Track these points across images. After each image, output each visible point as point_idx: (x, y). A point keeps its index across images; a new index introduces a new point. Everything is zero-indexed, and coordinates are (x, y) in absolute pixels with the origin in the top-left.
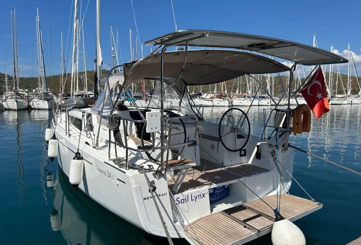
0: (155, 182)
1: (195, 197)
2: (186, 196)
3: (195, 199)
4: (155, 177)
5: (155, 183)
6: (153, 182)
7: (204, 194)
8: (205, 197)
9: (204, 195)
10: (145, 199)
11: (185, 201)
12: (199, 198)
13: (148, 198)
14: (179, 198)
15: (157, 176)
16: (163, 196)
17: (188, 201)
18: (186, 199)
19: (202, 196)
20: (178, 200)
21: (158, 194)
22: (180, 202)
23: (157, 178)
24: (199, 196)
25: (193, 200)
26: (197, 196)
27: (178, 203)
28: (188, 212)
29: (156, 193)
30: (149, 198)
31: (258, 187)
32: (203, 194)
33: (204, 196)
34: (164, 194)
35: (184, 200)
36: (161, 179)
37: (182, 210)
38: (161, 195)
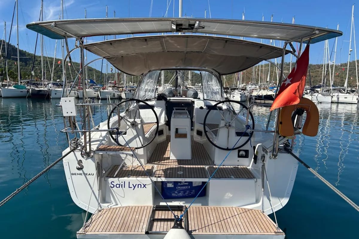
0: (82, 161)
1: (133, 185)
2: (122, 182)
3: (134, 188)
4: (83, 157)
5: (83, 163)
6: (81, 161)
7: (145, 184)
8: (146, 188)
9: (146, 186)
10: (73, 174)
11: (121, 186)
12: (138, 187)
13: (75, 174)
14: (114, 182)
15: (84, 157)
16: (90, 175)
17: (124, 187)
18: (122, 184)
19: (143, 186)
20: (113, 183)
21: (85, 173)
22: (115, 186)
23: (85, 159)
24: (138, 185)
25: (131, 187)
26: (136, 185)
27: (113, 186)
28: (124, 197)
29: (83, 171)
30: (77, 174)
31: (227, 194)
32: (143, 185)
33: (144, 186)
34: (91, 174)
35: (119, 185)
36: (88, 160)
37: (116, 194)
38: (88, 174)
